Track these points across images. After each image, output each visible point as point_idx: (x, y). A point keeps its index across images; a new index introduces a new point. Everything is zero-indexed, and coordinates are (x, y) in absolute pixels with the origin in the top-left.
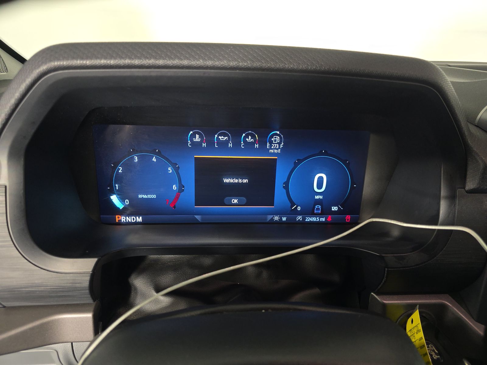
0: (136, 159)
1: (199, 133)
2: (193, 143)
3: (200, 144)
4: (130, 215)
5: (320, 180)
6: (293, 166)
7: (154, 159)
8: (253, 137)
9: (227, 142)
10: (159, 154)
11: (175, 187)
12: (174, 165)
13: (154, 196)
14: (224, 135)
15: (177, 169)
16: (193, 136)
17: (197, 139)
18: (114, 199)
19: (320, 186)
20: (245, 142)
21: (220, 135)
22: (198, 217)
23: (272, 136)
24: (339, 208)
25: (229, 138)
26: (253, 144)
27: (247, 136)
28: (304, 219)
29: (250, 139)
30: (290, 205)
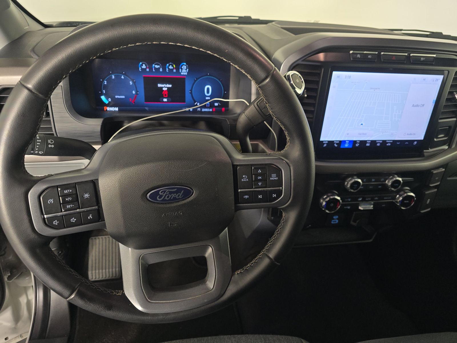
0: (113, 77)
1: (145, 64)
2: (142, 69)
3: (145, 69)
4: (111, 106)
5: (208, 89)
6: (193, 81)
7: (123, 77)
8: (173, 66)
9: (159, 68)
10: (125, 74)
11: (134, 92)
12: (133, 81)
13: (123, 97)
14: (158, 65)
15: (134, 83)
16: (142, 65)
17: (144, 67)
18: (103, 98)
19: (208, 92)
20: (169, 68)
21: (156, 64)
22: (147, 108)
23: (182, 66)
24: (218, 104)
25: (160, 66)
26: (172, 70)
27: (169, 66)
28: (201, 110)
29: (171, 67)
30: (193, 102)
